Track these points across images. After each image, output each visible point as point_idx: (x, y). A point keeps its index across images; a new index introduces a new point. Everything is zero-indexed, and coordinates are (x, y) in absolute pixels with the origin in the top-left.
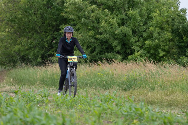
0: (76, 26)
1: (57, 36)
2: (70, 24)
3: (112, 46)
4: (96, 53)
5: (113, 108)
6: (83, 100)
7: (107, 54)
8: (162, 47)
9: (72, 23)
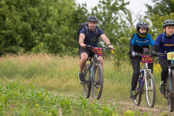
4: (2, 46)
7: (11, 47)
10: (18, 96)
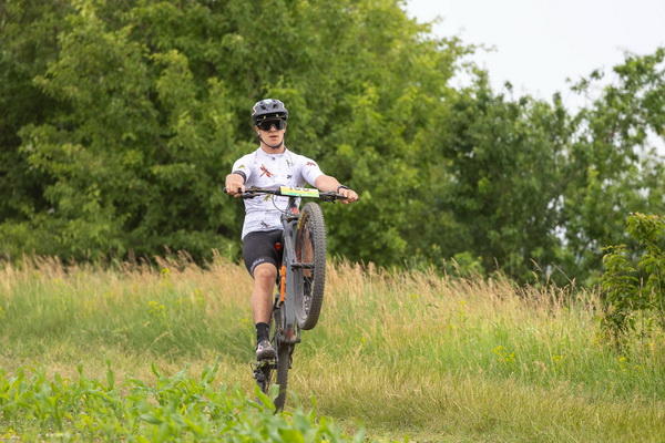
0: (77, 131)
1: (9, 166)
2: (54, 124)
3: (202, 205)
4: (145, 228)
5: (202, 427)
6: (95, 397)
7: (185, 234)
8: (381, 217)
9: (63, 119)
10: (206, 436)
